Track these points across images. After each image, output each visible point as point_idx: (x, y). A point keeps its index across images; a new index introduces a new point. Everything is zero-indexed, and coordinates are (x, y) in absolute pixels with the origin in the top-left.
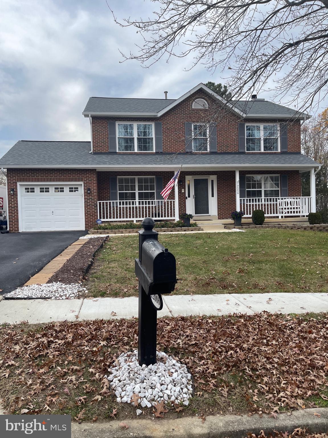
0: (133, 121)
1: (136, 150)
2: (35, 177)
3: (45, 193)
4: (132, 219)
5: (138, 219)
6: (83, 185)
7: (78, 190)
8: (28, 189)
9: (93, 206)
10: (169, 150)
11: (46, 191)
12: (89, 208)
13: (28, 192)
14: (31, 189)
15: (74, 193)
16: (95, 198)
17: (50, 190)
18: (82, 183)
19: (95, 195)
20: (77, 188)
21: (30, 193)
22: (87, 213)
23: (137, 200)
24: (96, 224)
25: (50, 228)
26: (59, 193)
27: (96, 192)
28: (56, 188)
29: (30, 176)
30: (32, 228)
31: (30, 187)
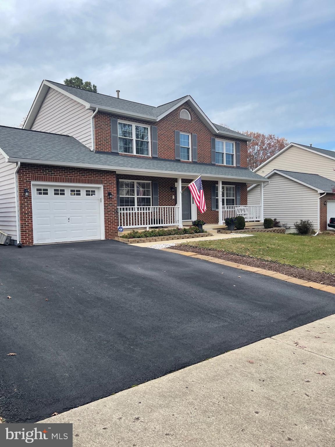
0: (133, 121)
1: (135, 153)
2: (52, 175)
3: (59, 196)
4: (145, 226)
5: (151, 226)
6: (102, 188)
7: (95, 194)
8: (40, 190)
9: (113, 212)
10: (163, 156)
11: (61, 194)
12: (109, 215)
13: (40, 194)
14: (44, 190)
15: (91, 196)
16: (115, 203)
17: (65, 192)
18: (101, 186)
19: (115, 200)
20: (94, 191)
21: (42, 195)
22: (108, 220)
23: (136, 206)
24: (116, 232)
25: (65, 238)
26: (76, 196)
27: (116, 197)
28: (72, 191)
29: (47, 175)
30: (45, 239)
31: (42, 188)
